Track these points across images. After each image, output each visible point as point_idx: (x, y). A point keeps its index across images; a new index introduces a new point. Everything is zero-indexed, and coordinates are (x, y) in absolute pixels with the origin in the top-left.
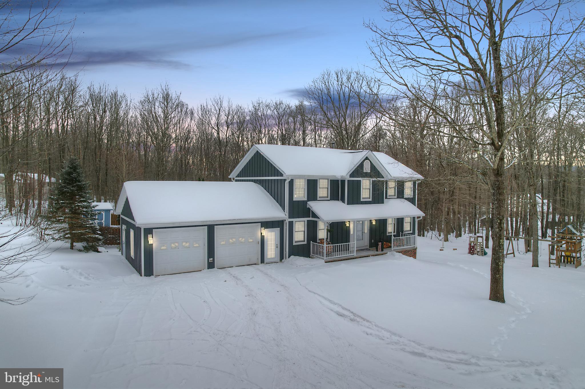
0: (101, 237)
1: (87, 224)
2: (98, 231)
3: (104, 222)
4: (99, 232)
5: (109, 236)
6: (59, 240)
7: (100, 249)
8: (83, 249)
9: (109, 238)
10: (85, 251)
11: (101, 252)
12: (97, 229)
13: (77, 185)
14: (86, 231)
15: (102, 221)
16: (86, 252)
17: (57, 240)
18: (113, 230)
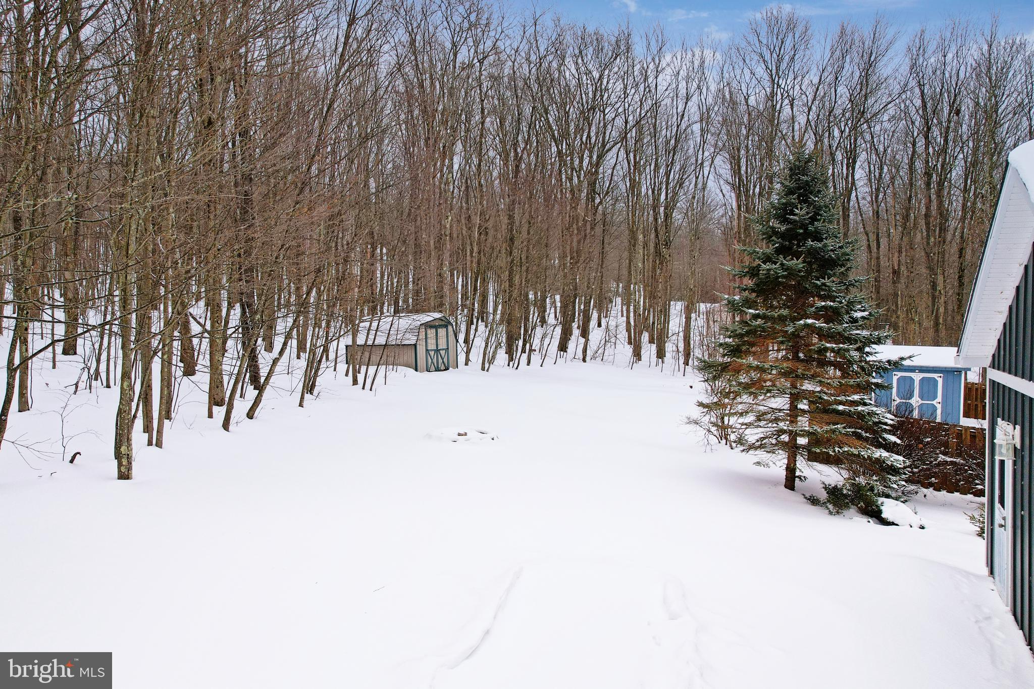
0: (898, 460)
1: (841, 403)
2: (885, 431)
3: (939, 407)
4: (893, 439)
5: (942, 457)
6: (756, 448)
7: (889, 509)
8: (823, 495)
9: (939, 465)
10: (830, 506)
11: (893, 524)
12: (886, 424)
13: (812, 252)
14: (834, 431)
15: (934, 402)
16: (831, 513)
17: (752, 447)
18: (959, 435)
